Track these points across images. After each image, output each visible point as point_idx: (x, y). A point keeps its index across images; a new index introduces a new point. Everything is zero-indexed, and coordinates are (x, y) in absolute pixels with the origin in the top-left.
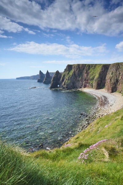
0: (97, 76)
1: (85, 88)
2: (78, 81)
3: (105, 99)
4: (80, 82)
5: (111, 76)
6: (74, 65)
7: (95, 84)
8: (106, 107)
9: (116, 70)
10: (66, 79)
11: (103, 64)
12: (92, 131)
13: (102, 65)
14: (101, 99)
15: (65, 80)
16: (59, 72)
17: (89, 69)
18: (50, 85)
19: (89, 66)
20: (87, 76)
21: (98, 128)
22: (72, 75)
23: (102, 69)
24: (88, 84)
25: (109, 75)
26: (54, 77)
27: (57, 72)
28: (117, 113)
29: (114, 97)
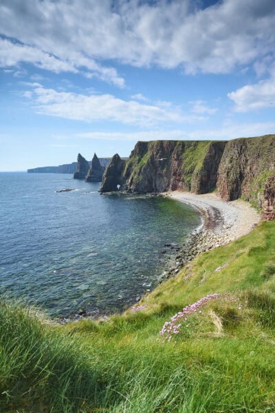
0: (200, 165)
1: (174, 192)
2: (161, 175)
3: (215, 215)
4: (165, 178)
5: (230, 165)
6: (151, 142)
7: (195, 183)
8: (218, 230)
9: (240, 154)
10: (135, 173)
11: (213, 141)
12: (189, 280)
13: (209, 144)
14: (207, 214)
15: (132, 174)
16: (119, 157)
17: (183, 151)
18: (100, 186)
19: (184, 145)
20: (179, 165)
21: (202, 273)
22: (148, 164)
23: (210, 151)
24: (181, 182)
25: (224, 165)
26: (109, 168)
27: (116, 158)
28: (240, 243)
29: (234, 209)
